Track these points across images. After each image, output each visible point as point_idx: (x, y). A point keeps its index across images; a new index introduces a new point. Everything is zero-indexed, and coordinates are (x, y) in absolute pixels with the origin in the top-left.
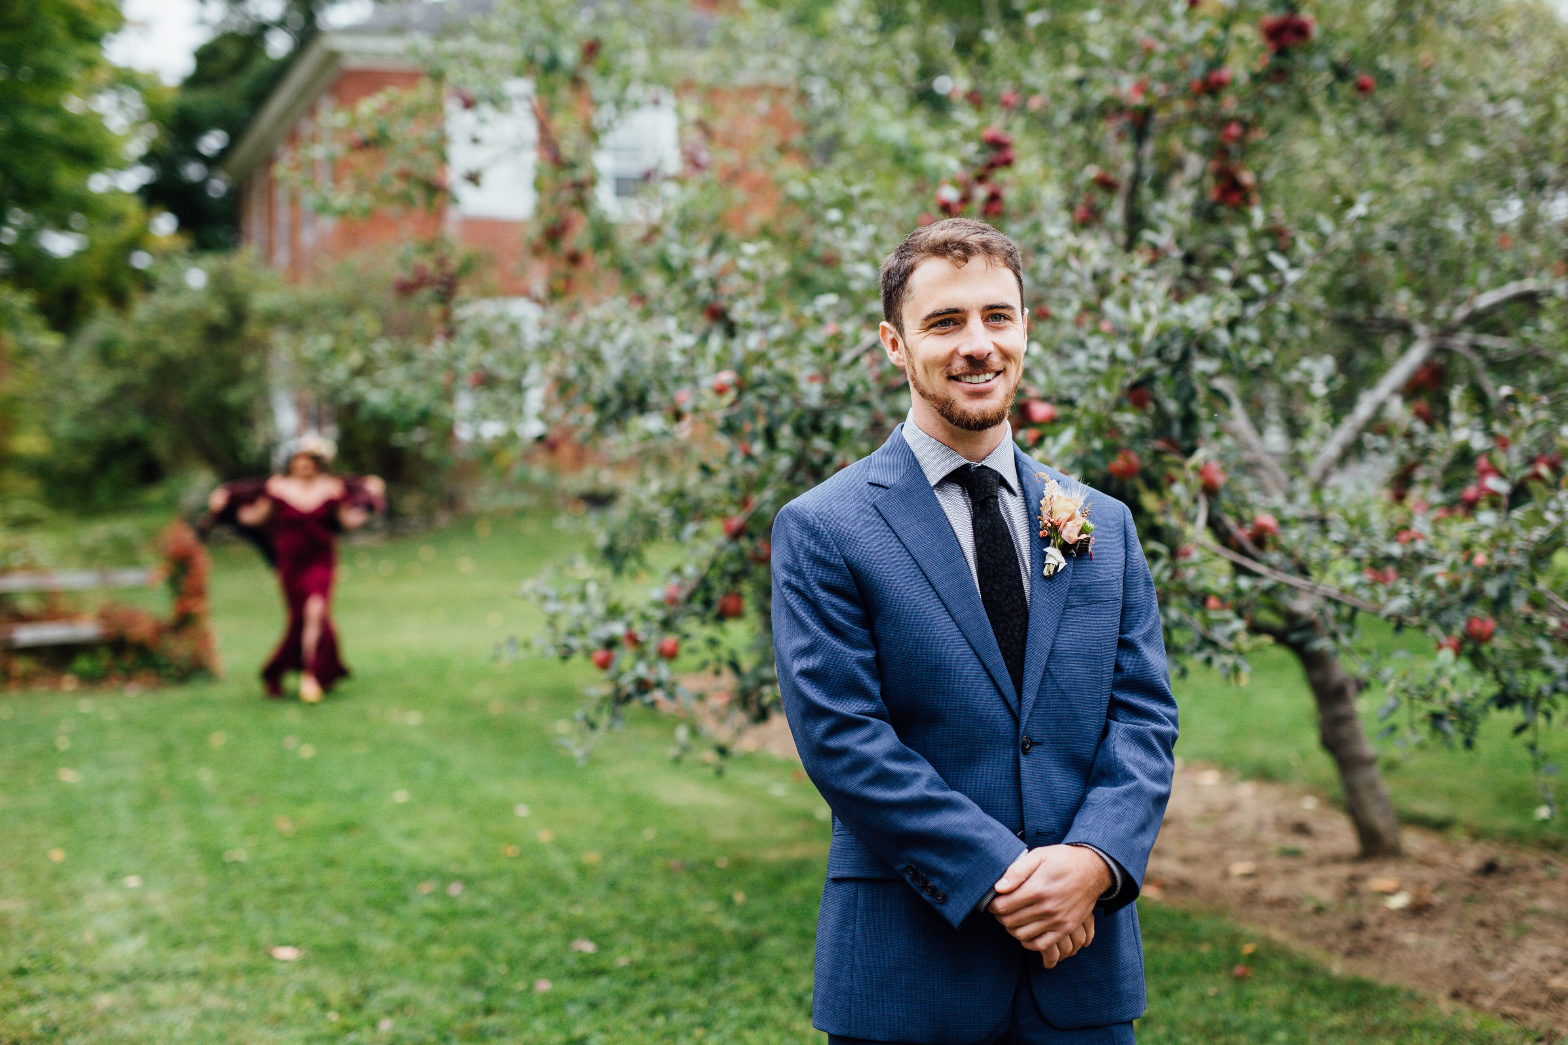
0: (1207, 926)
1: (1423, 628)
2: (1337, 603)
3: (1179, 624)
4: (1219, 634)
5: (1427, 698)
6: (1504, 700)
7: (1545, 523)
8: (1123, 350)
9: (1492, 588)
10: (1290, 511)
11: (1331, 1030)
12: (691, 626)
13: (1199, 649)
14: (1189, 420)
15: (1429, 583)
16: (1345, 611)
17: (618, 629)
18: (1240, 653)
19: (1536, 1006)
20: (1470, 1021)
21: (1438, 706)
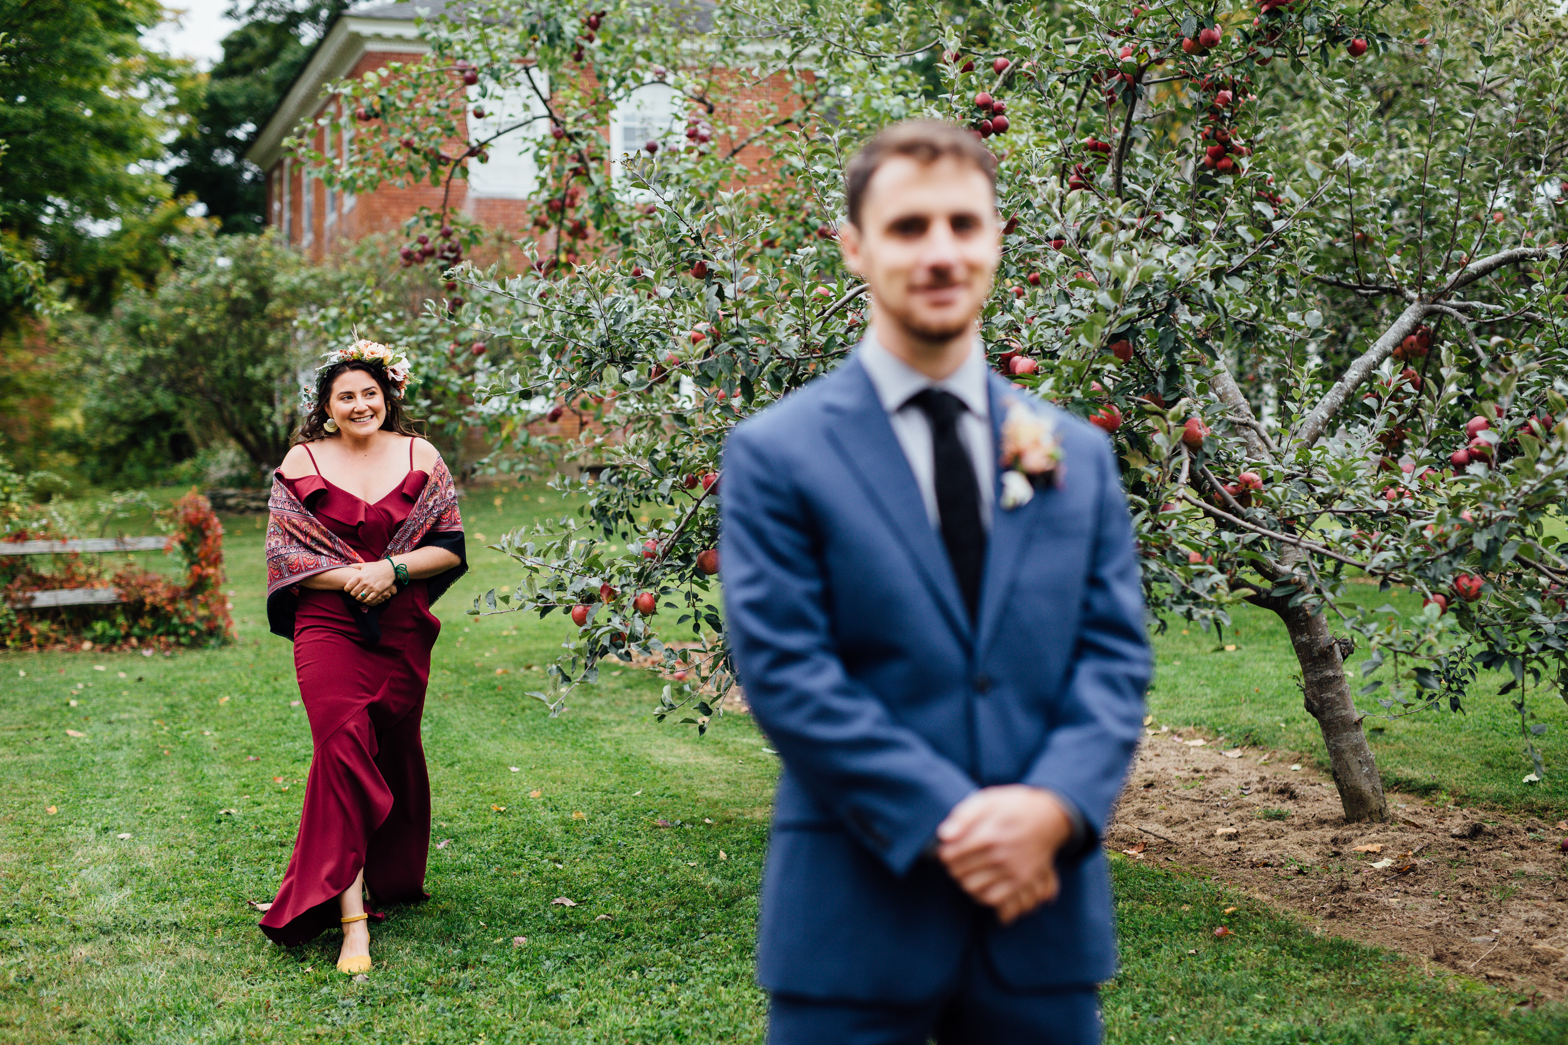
0: (1189, 887)
1: (1410, 582)
2: (1321, 558)
3: (1159, 578)
4: (1199, 587)
5: (1412, 654)
6: (1491, 659)
7: (1536, 474)
8: (1104, 298)
9: (1480, 541)
10: (1275, 468)
11: (1311, 991)
12: (670, 581)
13: (1179, 602)
14: (1173, 372)
15: (1417, 537)
16: (1330, 566)
17: (596, 582)
18: (1221, 606)
19: (1520, 969)
20: (1453, 983)
21: (1422, 662)
